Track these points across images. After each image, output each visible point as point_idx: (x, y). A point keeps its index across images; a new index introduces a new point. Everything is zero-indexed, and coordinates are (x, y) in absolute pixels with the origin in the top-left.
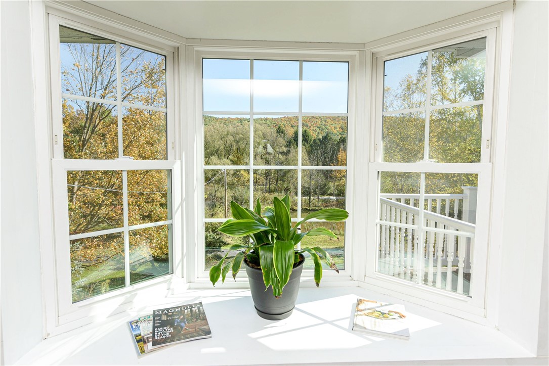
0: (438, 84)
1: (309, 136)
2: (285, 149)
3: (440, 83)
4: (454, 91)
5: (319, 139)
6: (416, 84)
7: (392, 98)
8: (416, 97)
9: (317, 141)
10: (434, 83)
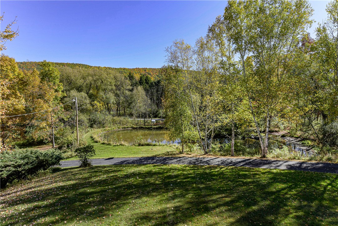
0: (219, 44)
1: (149, 81)
2: (131, 88)
3: (220, 44)
4: (229, 50)
5: (155, 82)
6: (206, 44)
7: (191, 53)
8: (206, 54)
9: (154, 83)
10: (217, 44)
